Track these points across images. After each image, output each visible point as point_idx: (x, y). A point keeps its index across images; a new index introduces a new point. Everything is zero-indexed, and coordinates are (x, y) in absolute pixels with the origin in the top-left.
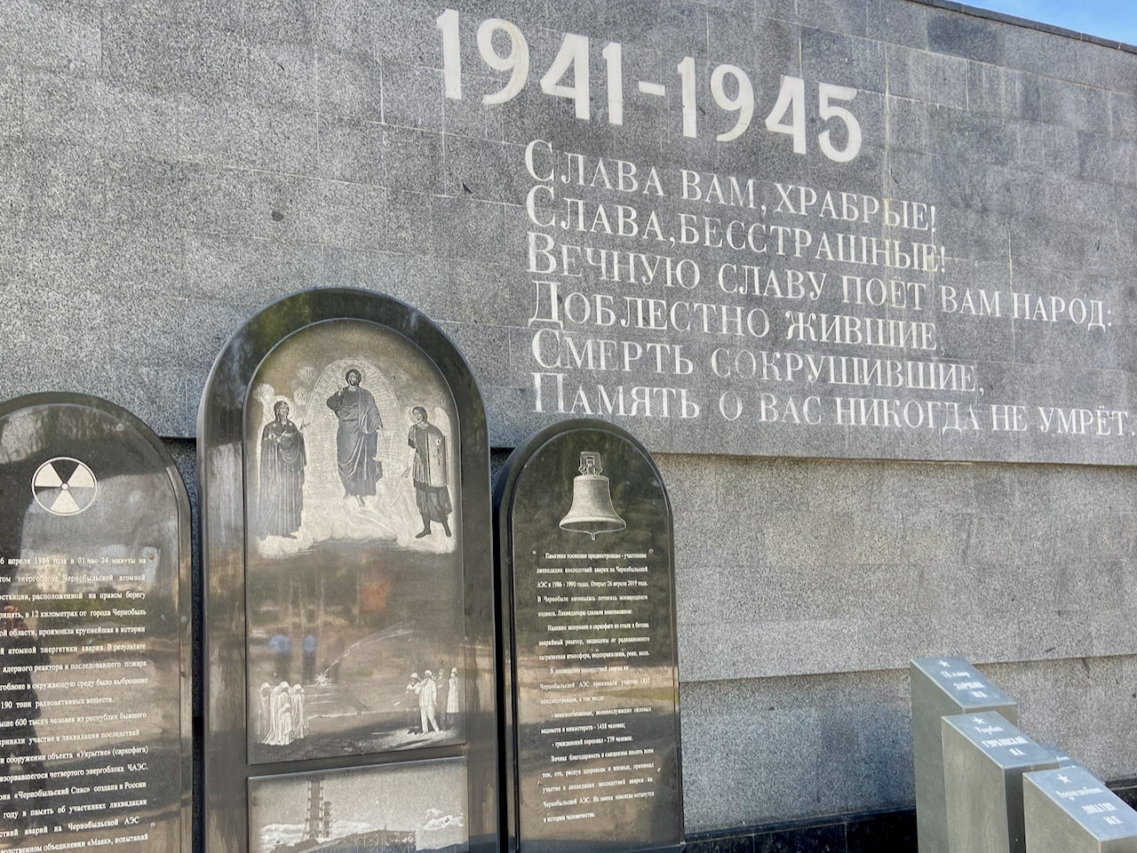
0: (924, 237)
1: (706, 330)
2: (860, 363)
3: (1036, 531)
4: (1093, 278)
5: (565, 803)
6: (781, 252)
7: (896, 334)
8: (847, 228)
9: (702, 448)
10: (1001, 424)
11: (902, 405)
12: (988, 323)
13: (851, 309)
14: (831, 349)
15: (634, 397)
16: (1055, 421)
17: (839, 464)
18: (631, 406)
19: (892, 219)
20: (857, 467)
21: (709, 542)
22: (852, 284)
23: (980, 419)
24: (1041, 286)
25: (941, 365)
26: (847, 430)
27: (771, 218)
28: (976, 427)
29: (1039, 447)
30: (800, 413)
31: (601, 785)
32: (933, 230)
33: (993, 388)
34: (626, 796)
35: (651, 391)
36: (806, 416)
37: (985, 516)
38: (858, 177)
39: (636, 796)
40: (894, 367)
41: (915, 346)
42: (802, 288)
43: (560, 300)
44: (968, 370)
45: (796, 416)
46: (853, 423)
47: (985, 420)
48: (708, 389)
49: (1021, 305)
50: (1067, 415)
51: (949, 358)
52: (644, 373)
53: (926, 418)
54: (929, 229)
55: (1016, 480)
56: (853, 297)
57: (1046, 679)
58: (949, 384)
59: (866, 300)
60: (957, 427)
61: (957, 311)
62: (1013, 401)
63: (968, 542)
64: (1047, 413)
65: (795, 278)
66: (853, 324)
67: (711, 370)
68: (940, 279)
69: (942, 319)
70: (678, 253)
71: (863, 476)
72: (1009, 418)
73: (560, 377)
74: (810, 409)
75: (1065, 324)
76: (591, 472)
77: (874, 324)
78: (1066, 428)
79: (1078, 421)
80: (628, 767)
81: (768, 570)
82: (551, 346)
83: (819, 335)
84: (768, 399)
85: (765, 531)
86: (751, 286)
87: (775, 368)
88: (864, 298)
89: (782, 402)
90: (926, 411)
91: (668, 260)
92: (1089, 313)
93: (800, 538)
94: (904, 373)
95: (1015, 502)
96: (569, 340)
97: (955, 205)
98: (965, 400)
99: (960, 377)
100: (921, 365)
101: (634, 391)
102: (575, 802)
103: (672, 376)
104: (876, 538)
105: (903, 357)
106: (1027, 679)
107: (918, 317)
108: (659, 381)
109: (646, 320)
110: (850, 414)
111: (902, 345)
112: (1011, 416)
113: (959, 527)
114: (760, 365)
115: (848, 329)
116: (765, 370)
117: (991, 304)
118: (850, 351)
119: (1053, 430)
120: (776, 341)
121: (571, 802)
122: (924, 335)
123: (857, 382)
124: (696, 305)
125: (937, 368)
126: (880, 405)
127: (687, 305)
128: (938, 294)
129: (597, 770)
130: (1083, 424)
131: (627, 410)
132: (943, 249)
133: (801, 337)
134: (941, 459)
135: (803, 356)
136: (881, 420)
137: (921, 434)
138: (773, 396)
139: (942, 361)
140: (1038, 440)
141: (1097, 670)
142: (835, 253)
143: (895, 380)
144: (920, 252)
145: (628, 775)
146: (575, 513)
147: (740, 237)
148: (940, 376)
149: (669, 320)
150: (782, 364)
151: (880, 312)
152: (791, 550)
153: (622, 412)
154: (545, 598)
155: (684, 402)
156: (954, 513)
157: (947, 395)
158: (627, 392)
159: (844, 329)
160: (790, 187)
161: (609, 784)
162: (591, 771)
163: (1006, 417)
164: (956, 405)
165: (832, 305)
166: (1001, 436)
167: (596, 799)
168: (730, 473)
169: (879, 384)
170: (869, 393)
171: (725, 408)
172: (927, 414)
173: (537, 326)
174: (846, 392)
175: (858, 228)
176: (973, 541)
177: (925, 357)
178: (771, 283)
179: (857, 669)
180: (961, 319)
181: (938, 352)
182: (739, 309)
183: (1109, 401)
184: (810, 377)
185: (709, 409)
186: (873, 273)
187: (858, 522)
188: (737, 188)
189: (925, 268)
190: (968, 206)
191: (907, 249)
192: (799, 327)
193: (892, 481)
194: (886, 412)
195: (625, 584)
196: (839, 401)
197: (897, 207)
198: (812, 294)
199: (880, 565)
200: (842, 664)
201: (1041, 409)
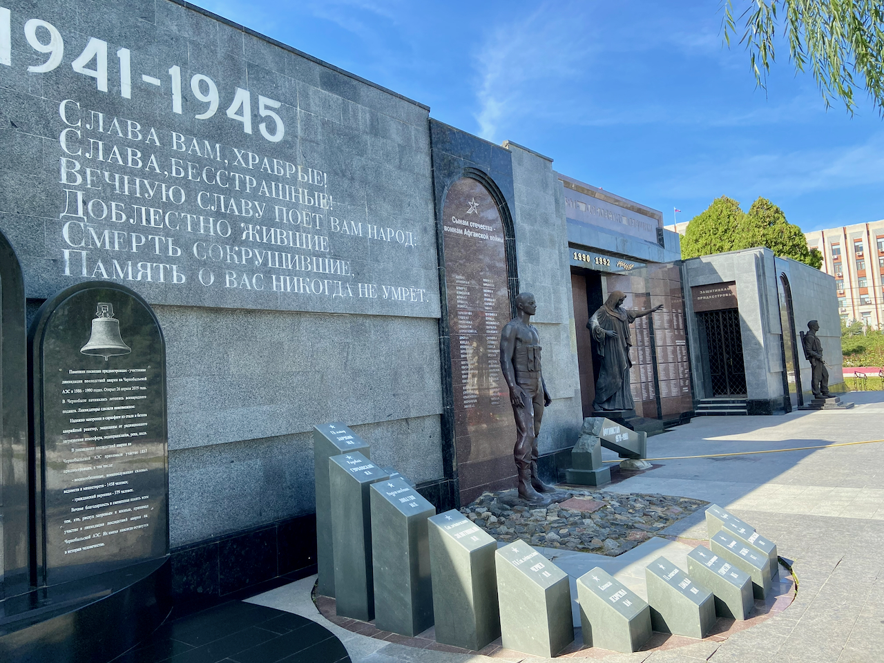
0: (321, 190)
1: (189, 230)
2: (286, 256)
3: (382, 352)
4: (407, 220)
5: (82, 539)
6: (237, 189)
7: (307, 241)
8: (277, 179)
9: (187, 302)
10: (363, 294)
11: (311, 281)
12: (356, 239)
13: (280, 225)
14: (269, 247)
15: (140, 268)
16: (390, 293)
17: (274, 314)
18: (137, 274)
19: (303, 177)
20: (285, 315)
21: (192, 361)
22: (281, 211)
23: (352, 291)
24: (382, 223)
25: (331, 260)
26: (279, 294)
27: (230, 168)
28: (351, 295)
29: (383, 307)
30: (251, 283)
31: (109, 523)
32: (326, 186)
33: (359, 275)
34: (128, 529)
35: (152, 266)
36: (254, 285)
37: (356, 343)
38: (282, 151)
39: (135, 528)
40: (306, 260)
41: (317, 249)
42: (251, 211)
43: (85, 203)
44: (346, 264)
45: (248, 285)
46: (282, 290)
47: (355, 292)
48: (191, 266)
49: (372, 231)
50: (396, 290)
51: (336, 257)
52: (146, 253)
53: (324, 289)
54: (323, 185)
55: (372, 324)
56: (282, 219)
57: (388, 432)
58: (336, 270)
59: (289, 221)
60: (341, 295)
61: (340, 231)
62: (369, 282)
63: (347, 357)
64: (387, 289)
65: (247, 204)
66: (282, 234)
67: (193, 254)
68: (330, 213)
69: (332, 235)
70: (170, 182)
71: (289, 320)
72: (367, 291)
73: (84, 253)
74: (257, 281)
75: (394, 242)
76: (105, 316)
77: (294, 235)
78: (396, 297)
79: (402, 294)
80: (130, 510)
81: (230, 377)
82: (77, 234)
83: (261, 238)
84: (231, 275)
85: (229, 353)
86: (219, 206)
87: (235, 256)
88: (288, 220)
89: (239, 277)
90: (324, 285)
91: (163, 185)
92: (405, 238)
93: (251, 357)
94: (311, 263)
95: (372, 336)
96: (91, 229)
97: (336, 174)
98: (345, 280)
99: (342, 268)
100: (321, 259)
101: (139, 265)
102: (89, 537)
103: (167, 257)
104: (296, 357)
105: (310, 254)
106: (378, 432)
107: (319, 233)
108: (158, 260)
109: (148, 221)
110: (281, 285)
111: (310, 248)
112: (368, 290)
113: (343, 350)
114: (225, 253)
115: (279, 237)
116: (228, 257)
117: (357, 229)
118: (281, 249)
119: (390, 298)
120: (235, 240)
121: (86, 538)
122: (322, 243)
123: (284, 267)
124: (183, 214)
125: (329, 261)
126: (298, 280)
127: (177, 214)
128: (329, 222)
129: (106, 514)
130: (404, 295)
131: (135, 276)
132: (331, 197)
133: (251, 239)
134: (333, 312)
135: (252, 250)
136: (299, 289)
137: (321, 298)
138: (233, 273)
139: (333, 258)
140: (383, 303)
141: (413, 424)
142: (270, 193)
143: (307, 267)
144: (319, 197)
145: (129, 515)
146: (93, 343)
147: (211, 177)
148: (330, 266)
149: (164, 222)
150: (239, 254)
151: (297, 228)
152: (246, 365)
153: (130, 278)
154: (68, 401)
155: (175, 274)
156: (340, 342)
157: (335, 277)
158: (134, 265)
159: (277, 236)
160: (243, 152)
161: (115, 522)
162: (102, 515)
163: (366, 290)
164: (340, 282)
165: (269, 221)
166: (364, 300)
167: (105, 534)
168: (207, 318)
169: (298, 269)
170: (292, 273)
171: (203, 278)
172: (324, 286)
173: (67, 219)
174: (278, 272)
175: (283, 180)
176: (350, 357)
177: (323, 255)
178: (232, 206)
179: (285, 433)
180: (342, 236)
181: (330, 253)
182: (211, 219)
183: (416, 284)
184: (257, 262)
185: (192, 278)
186: (293, 206)
187: (286, 347)
188: (209, 148)
189: (322, 207)
190: (344, 176)
191: (311, 195)
192: (249, 233)
193: (306, 323)
194: (301, 285)
195: (130, 389)
196: (274, 277)
197: (305, 171)
198: (257, 214)
199: (299, 372)
200: (276, 431)
201: (384, 287)
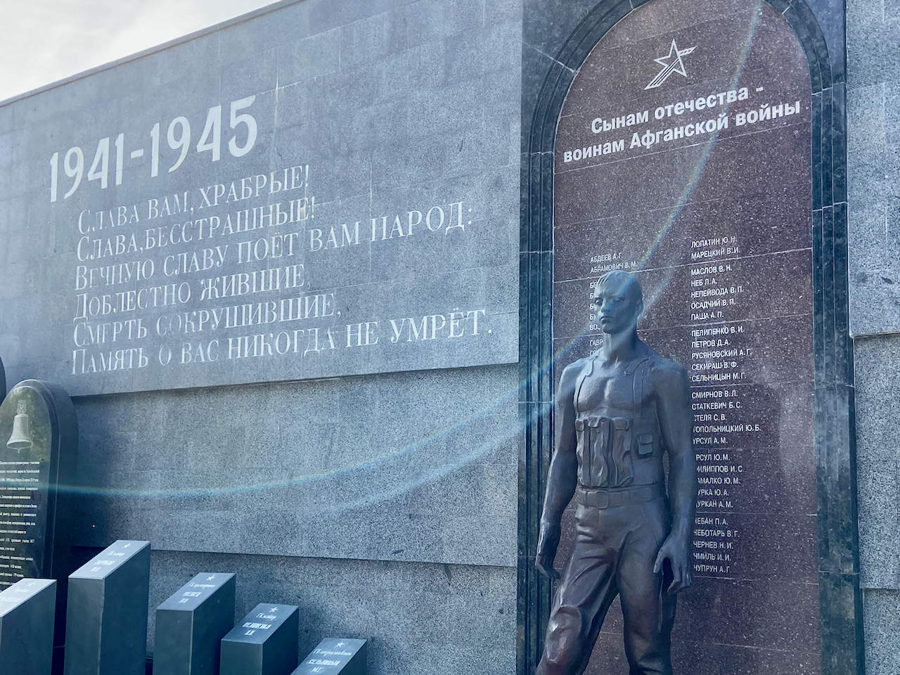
0: (298, 194)
1: (155, 305)
2: (247, 308)
4: (454, 181)
6: (201, 238)
7: (273, 280)
8: (243, 205)
9: (148, 387)
10: (354, 341)
11: (275, 337)
12: (350, 251)
13: (243, 268)
14: (229, 302)
15: (116, 357)
16: (405, 331)
17: (239, 388)
18: (114, 364)
19: (276, 186)
20: (250, 390)
22: (245, 247)
23: (336, 338)
24: (398, 206)
25: (307, 298)
26: (234, 363)
27: (198, 215)
28: (333, 347)
29: (388, 358)
30: (205, 354)
32: (307, 185)
33: (349, 312)
35: (125, 352)
36: (209, 355)
38: (255, 164)
40: (271, 306)
41: (287, 286)
42: (212, 261)
43: (88, 304)
44: (329, 298)
45: (202, 357)
46: (239, 356)
47: (340, 340)
48: (154, 344)
49: (378, 228)
50: (418, 323)
51: (312, 291)
53: (292, 345)
54: (304, 185)
55: (377, 390)
56: (245, 259)
58: (312, 313)
59: (254, 257)
60: (316, 349)
61: (322, 248)
62: (366, 318)
63: (330, 448)
64: (398, 324)
65: (208, 253)
66: (243, 279)
67: (156, 332)
68: (310, 224)
69: (309, 259)
71: (254, 397)
72: (362, 335)
73: (84, 351)
74: (211, 350)
75: (422, 235)
77: (259, 275)
78: (417, 335)
79: (429, 327)
82: (83, 332)
83: (220, 293)
84: (187, 347)
86: (182, 267)
87: (192, 323)
89: (195, 347)
90: (292, 339)
91: (139, 263)
94: (278, 311)
96: (89, 327)
97: (325, 157)
98: (324, 324)
99: (321, 305)
100: (291, 300)
101: (117, 354)
103: (136, 340)
104: (259, 447)
105: (277, 297)
107: (291, 262)
109: (126, 306)
110: (239, 350)
111: (277, 288)
112: (363, 332)
113: (324, 436)
114: (184, 323)
115: (240, 283)
116: (186, 326)
117: (351, 234)
118: (240, 301)
119: (403, 339)
120: (195, 304)
122: (294, 275)
123: (244, 324)
124: (151, 289)
125: (303, 300)
126: (259, 339)
127: (146, 290)
128: (308, 239)
130: (434, 329)
131: (112, 367)
132: (313, 198)
133: (210, 297)
134: (301, 378)
135: (209, 311)
136: (259, 351)
137: (288, 359)
138: (189, 344)
139: (308, 294)
142: (234, 228)
143: (271, 316)
144: (295, 207)
147: (177, 235)
148: (304, 308)
149: (137, 303)
150: (196, 320)
151: (263, 265)
153: (110, 369)
155: (141, 357)
156: (321, 423)
157: (310, 323)
158: (113, 355)
160: (209, 188)
163: (359, 334)
164: (317, 330)
165: (231, 267)
166: (354, 352)
169: (259, 322)
170: (249, 331)
171: (162, 357)
172: (293, 343)
173: (78, 321)
174: (233, 333)
175: (253, 202)
176: (335, 448)
177: (294, 294)
178: (194, 262)
180: (326, 255)
181: (304, 288)
182: (174, 286)
183: (465, 301)
184: (213, 326)
185: (153, 360)
186: (258, 236)
187: (247, 434)
188: (178, 201)
189: (299, 219)
190: (336, 154)
191: (285, 208)
192: (209, 290)
193: (276, 399)
194: (263, 344)
196: (230, 340)
197: (279, 177)
198: (218, 263)
201: (393, 322)
